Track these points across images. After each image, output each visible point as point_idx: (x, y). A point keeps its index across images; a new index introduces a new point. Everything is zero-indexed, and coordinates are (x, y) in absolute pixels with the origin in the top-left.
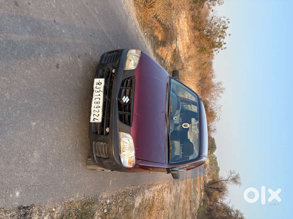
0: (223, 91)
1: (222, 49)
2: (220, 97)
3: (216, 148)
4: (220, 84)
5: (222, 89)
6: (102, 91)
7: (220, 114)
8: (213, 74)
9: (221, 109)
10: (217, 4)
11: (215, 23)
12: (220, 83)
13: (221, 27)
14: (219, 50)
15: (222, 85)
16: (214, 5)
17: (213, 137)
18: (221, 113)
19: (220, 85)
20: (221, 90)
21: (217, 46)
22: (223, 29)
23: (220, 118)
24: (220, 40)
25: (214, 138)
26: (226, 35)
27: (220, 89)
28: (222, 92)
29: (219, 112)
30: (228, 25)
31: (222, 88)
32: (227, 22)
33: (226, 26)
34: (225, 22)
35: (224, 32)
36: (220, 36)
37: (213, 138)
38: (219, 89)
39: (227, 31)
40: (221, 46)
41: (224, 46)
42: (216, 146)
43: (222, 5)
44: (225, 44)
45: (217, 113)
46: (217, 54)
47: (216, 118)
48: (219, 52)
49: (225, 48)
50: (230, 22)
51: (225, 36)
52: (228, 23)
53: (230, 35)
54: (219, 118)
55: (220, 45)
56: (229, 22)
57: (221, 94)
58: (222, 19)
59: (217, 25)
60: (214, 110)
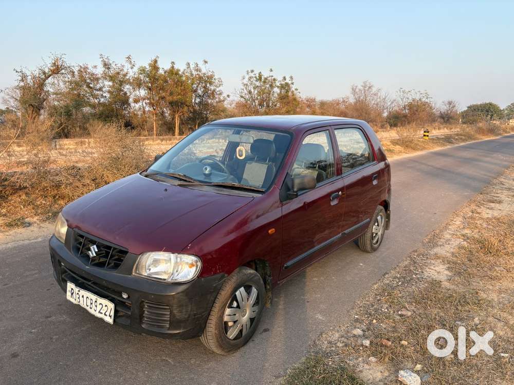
0: (368, 85)
1: (293, 84)
2: (379, 90)
3: (491, 104)
4: (355, 89)
5: (365, 87)
6: (79, 291)
7: (416, 93)
8: (342, 100)
9: (407, 91)
10: (221, 88)
11: (250, 92)
12: (353, 89)
13: (258, 84)
14: (293, 89)
15: (356, 87)
16: (221, 94)
17: (466, 109)
18: (414, 90)
19: (357, 90)
20: (367, 88)
21: (287, 91)
22: (261, 80)
23: (425, 92)
24: (278, 87)
25: (469, 105)
26: (272, 76)
27: (364, 89)
28: (370, 87)
29: (413, 95)
30: (257, 72)
31: (362, 86)
32: (252, 75)
33: (257, 75)
34: (251, 78)
35: (266, 79)
36: (271, 86)
37: (468, 107)
38: (365, 92)
39: (266, 74)
40: (287, 85)
41: (288, 81)
42: (488, 102)
43: (222, 80)
44: (285, 79)
45: (414, 98)
46: (299, 93)
47: (423, 100)
48: (296, 90)
49: (291, 78)
50: (252, 69)
51: (273, 78)
52: (254, 73)
53: (271, 70)
54: (424, 95)
55: (285, 87)
56: (252, 71)
57: (374, 90)
58: (246, 81)
59: (252, 90)
60: (407, 103)
